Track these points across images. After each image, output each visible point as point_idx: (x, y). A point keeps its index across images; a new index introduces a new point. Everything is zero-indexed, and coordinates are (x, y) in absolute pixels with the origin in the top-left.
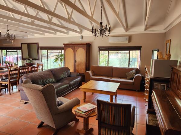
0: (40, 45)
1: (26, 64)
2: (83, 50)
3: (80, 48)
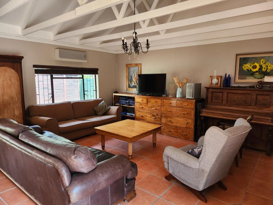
2: (13, 71)
3: (4, 66)
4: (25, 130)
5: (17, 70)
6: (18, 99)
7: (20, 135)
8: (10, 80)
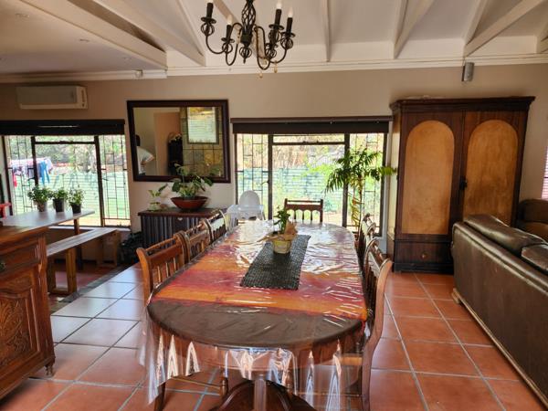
0: (235, 112)
1: (174, 200)
2: (509, 127)
3: (494, 118)
4: (534, 242)
5: (516, 126)
6: (508, 183)
7: (524, 250)
8: (500, 145)
